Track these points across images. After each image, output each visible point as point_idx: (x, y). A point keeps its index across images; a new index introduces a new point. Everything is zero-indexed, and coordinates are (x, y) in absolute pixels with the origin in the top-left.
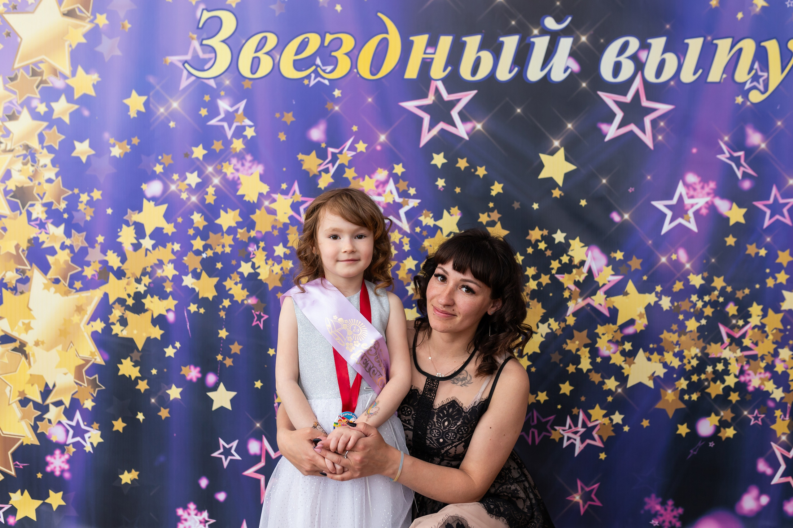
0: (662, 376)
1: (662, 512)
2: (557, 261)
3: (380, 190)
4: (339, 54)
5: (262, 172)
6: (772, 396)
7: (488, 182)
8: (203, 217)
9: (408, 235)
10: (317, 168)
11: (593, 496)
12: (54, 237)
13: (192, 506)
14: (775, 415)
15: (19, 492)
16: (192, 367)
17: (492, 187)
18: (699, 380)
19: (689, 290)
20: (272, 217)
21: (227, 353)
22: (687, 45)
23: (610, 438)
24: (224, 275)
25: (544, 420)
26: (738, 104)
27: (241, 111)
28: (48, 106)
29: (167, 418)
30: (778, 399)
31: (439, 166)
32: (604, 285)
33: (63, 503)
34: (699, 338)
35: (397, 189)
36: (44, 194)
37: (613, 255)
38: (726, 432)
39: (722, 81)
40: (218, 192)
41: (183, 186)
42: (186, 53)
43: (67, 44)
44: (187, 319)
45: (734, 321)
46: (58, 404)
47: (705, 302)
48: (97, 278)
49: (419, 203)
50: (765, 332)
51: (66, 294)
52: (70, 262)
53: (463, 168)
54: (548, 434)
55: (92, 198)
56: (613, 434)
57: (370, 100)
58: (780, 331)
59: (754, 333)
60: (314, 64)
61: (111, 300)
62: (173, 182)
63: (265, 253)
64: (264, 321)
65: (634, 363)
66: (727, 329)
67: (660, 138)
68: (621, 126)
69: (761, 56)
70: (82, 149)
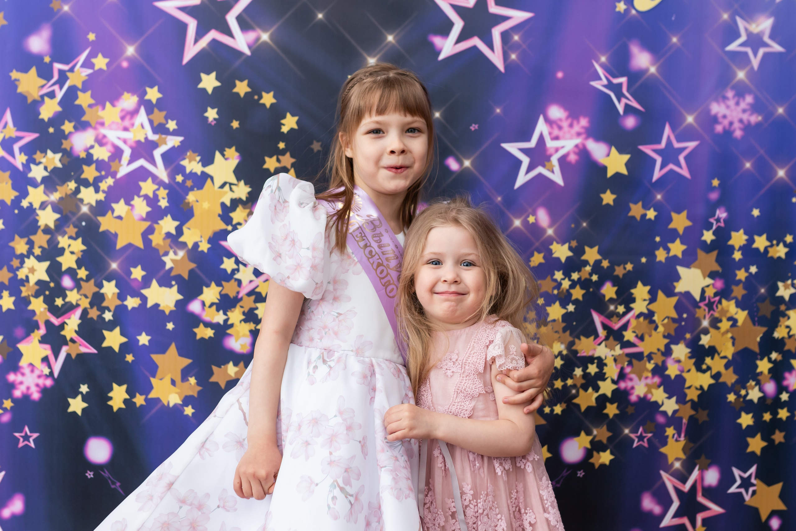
3: (127, 123)
6: (662, 409)
7: (277, 113)
9: (165, 186)
10: (38, 91)
14: (667, 434)
17: (283, 121)
18: (565, 386)
19: (552, 264)
26: (619, 12)
30: (670, 413)
31: (210, 91)
34: (564, 330)
35: (151, 122)
38: (600, 458)
45: (612, 308)
47: (573, 281)
49: (181, 142)
50: (654, 322)
53: (242, 95)
58: (674, 320)
59: (638, 323)
66: (602, 318)
67: (513, 56)
68: (460, 39)
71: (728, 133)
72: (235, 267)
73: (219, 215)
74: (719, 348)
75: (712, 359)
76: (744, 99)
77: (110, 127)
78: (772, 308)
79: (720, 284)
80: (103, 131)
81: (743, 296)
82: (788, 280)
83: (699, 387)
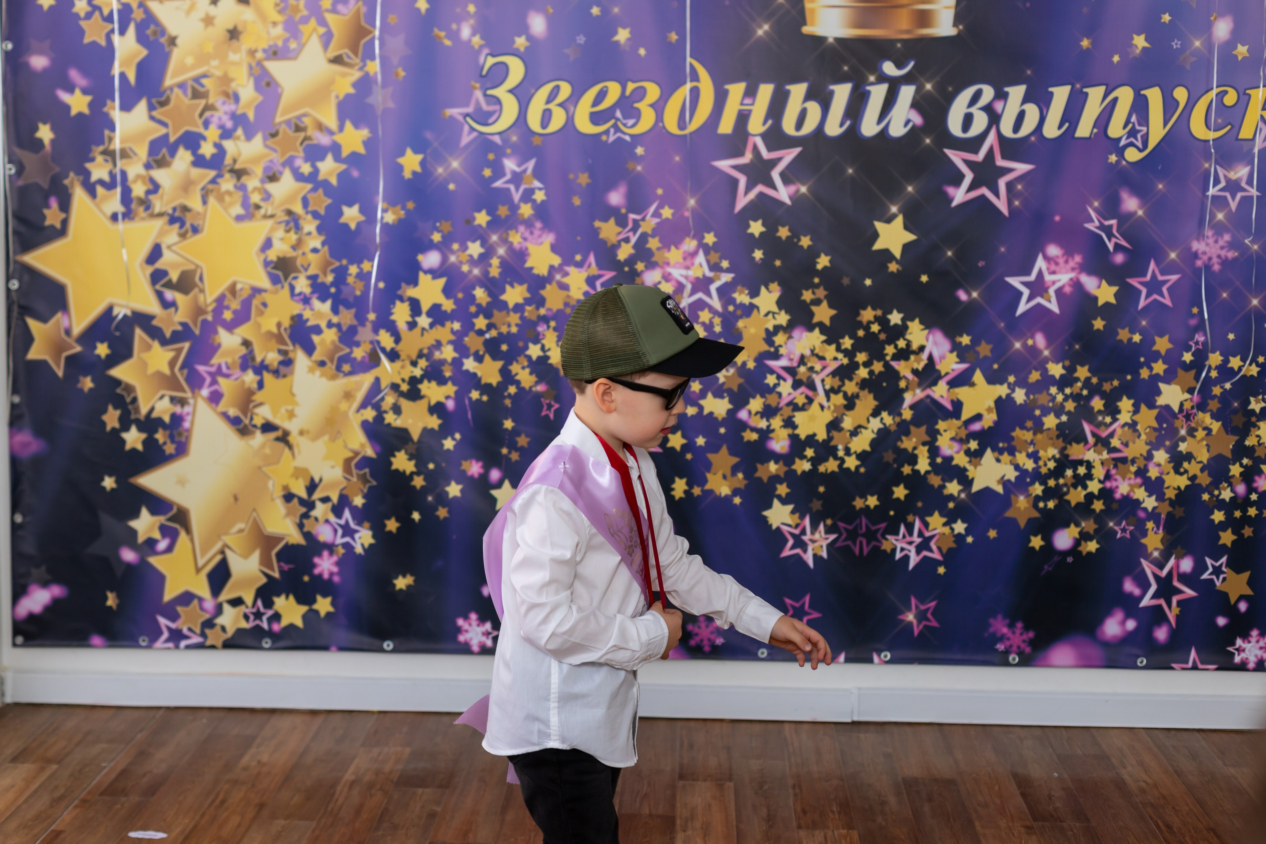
0: (1013, 479)
1: (1010, 635)
2: (892, 346)
3: (688, 263)
4: (642, 106)
5: (553, 241)
6: (1143, 505)
7: (813, 254)
8: (486, 293)
9: (719, 315)
10: (616, 237)
11: (929, 615)
12: (320, 315)
13: (473, 616)
14: (1147, 527)
15: (283, 597)
16: (474, 462)
17: (818, 260)
18: (1057, 485)
19: (1047, 380)
20: (564, 293)
21: (513, 447)
22: (1052, 94)
23: (950, 550)
24: (509, 358)
25: (874, 528)
26: (1111, 163)
27: (529, 171)
28: (314, 166)
29: (445, 518)
30: (1150, 509)
31: (757, 235)
32: (947, 374)
33: (331, 609)
34: (1058, 437)
35: (708, 261)
36: (309, 265)
37: (959, 339)
38: (1087, 546)
39: (1093, 136)
40: (504, 264)
41: (464, 257)
42: (467, 105)
43: (333, 95)
44: (468, 408)
45: (1100, 418)
46: (325, 500)
47: (1066, 395)
48: (367, 360)
49: (733, 278)
50: (1137, 431)
51: (333, 378)
52: (337, 343)
53: (784, 238)
54: (877, 544)
55: (361, 270)
56: (954, 545)
57: (677, 159)
58: (1155, 429)
59: (1124, 432)
60: (613, 117)
61: (383, 385)
62: (453, 252)
63: (556, 334)
64: (556, 411)
65: (979, 464)
66: (1092, 427)
67: (1017, 203)
68: (970, 189)
69: (1140, 106)
70: (351, 215)
71: (1208, 267)
72: (776, 381)
73: (764, 339)
74: (1195, 455)
75: (1189, 463)
76: (1222, 237)
77: (674, 267)
78: (1246, 419)
79: (1197, 398)
80: (669, 270)
81: (1218, 409)
82: (1259, 395)
83: (1176, 487)
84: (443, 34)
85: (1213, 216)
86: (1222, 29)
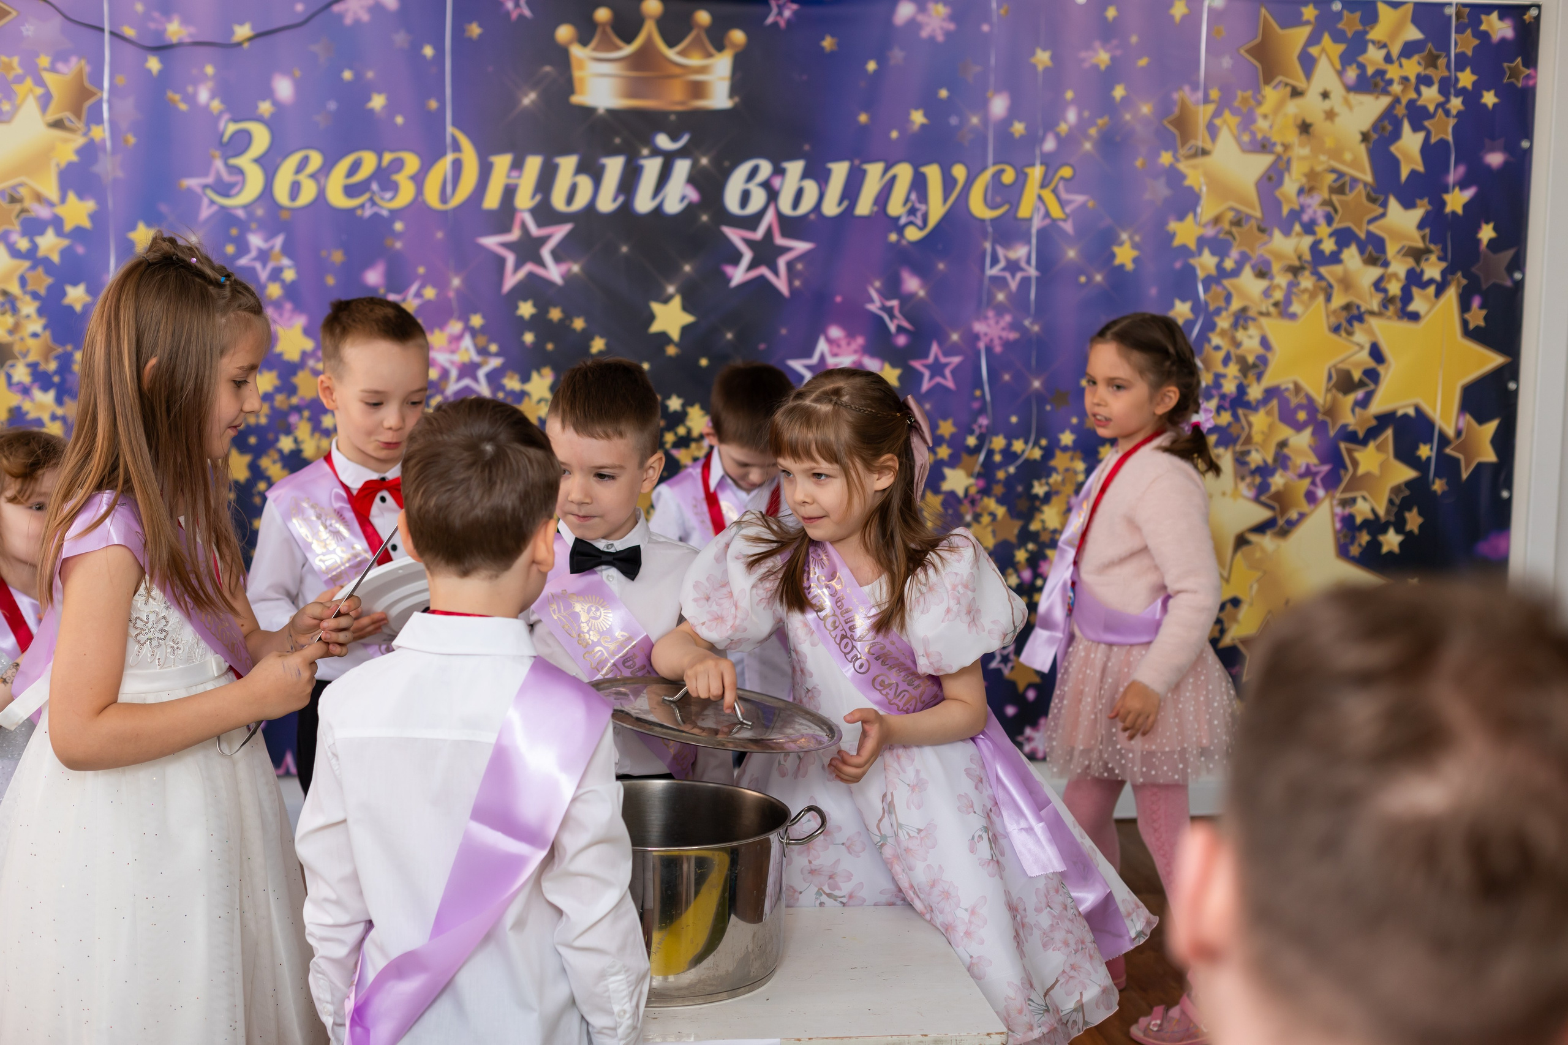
2: (672, 433)
3: (453, 346)
4: (401, 178)
5: (305, 324)
7: (586, 337)
12: (41, 407)
17: (593, 344)
22: (830, 170)
24: (258, 452)
26: (891, 242)
27: (277, 248)
28: (32, 241)
31: (527, 316)
35: (476, 345)
36: (28, 351)
39: (872, 214)
42: (206, 175)
43: (54, 162)
49: (503, 363)
53: (555, 320)
57: (440, 235)
58: (940, 515)
60: (369, 190)
67: (797, 283)
68: (752, 266)
69: (919, 184)
70: (76, 295)
71: (989, 349)
76: (1003, 318)
79: (982, 483)
81: (1003, 494)
82: (1042, 478)
84: (177, 97)
85: (991, 297)
86: (999, 106)
